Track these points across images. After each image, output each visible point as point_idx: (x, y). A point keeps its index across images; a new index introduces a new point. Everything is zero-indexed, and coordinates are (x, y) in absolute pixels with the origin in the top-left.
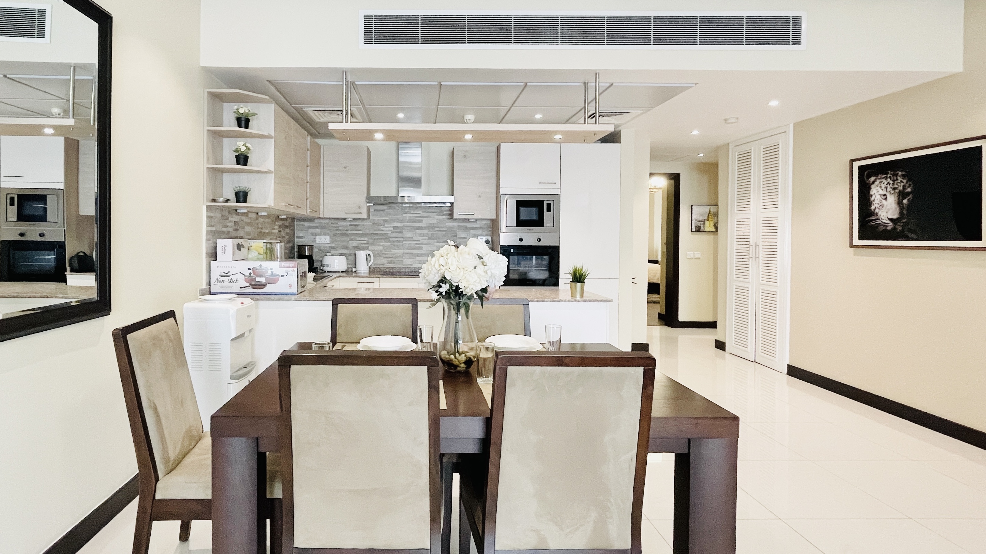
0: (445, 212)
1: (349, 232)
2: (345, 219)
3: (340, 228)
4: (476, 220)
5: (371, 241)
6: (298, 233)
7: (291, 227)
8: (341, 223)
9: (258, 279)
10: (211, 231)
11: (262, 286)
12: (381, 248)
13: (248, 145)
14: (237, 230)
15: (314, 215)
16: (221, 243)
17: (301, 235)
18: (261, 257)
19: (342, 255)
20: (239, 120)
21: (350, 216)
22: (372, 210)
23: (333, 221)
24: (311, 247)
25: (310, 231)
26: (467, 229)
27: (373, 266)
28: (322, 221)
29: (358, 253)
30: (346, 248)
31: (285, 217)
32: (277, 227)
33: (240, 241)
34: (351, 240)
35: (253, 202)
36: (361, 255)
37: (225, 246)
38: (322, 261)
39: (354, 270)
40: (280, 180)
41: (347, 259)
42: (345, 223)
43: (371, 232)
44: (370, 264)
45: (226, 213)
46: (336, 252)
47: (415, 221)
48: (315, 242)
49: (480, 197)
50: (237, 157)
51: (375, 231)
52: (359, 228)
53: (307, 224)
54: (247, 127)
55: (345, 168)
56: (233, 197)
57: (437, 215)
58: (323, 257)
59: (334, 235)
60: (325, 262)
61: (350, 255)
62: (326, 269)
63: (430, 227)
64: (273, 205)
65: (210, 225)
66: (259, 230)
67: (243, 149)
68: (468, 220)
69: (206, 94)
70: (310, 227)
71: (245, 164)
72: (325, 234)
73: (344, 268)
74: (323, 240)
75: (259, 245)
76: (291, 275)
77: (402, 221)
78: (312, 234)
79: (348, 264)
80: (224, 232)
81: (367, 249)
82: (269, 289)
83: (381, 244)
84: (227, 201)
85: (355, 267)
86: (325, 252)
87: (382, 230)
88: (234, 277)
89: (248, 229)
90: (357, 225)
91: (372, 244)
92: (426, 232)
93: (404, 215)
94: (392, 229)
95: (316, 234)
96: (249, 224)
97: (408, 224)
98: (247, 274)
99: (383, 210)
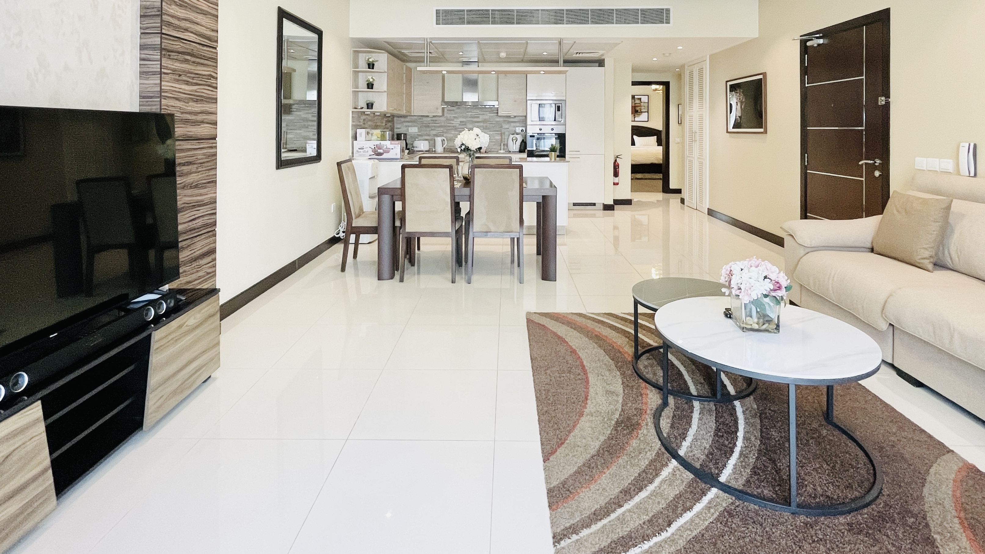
0: (494, 111)
1: (431, 125)
2: (428, 116)
3: (425, 122)
4: (515, 117)
5: (445, 131)
6: (396, 126)
7: (392, 121)
8: (425, 119)
9: (379, 151)
10: (354, 125)
11: (381, 154)
12: (452, 135)
13: (374, 78)
14: (364, 124)
15: (408, 114)
16: (359, 131)
17: (398, 126)
18: (379, 139)
19: (426, 140)
20: (369, 65)
21: (431, 115)
22: (445, 110)
23: (420, 117)
24: (405, 134)
25: (405, 124)
26: (509, 122)
27: (447, 147)
28: (413, 118)
29: (436, 138)
30: (429, 135)
31: (389, 115)
32: (384, 122)
33: (367, 130)
34: (432, 130)
35: (376, 108)
36: (439, 140)
37: (361, 133)
38: (412, 144)
39: (434, 150)
40: (389, 94)
41: (429, 143)
42: (429, 119)
43: (445, 125)
44: (444, 146)
45: (360, 114)
46: (421, 138)
47: (475, 117)
48: (408, 131)
49: (515, 101)
50: (368, 84)
51: (448, 123)
52: (437, 122)
53: (402, 119)
54: (373, 68)
55: (428, 83)
56: (365, 106)
57: (489, 113)
58: (413, 142)
59: (421, 127)
60: (415, 145)
61: (431, 140)
62: (416, 149)
63: (484, 121)
64: (386, 110)
65: (353, 122)
66: (375, 124)
67: (371, 80)
68: (510, 116)
69: (352, 51)
70: (404, 122)
71: (372, 88)
72: (415, 126)
73: (427, 149)
74: (413, 130)
75: (377, 132)
76: (397, 148)
77: (466, 117)
78: (406, 126)
79: (430, 146)
80: (359, 125)
81: (443, 136)
82: (385, 156)
83: (452, 132)
84: (362, 108)
85: (435, 148)
86: (415, 137)
87: (453, 124)
88: (366, 150)
89: (370, 123)
90: (436, 120)
91: (446, 133)
92: (482, 124)
93: (467, 113)
94: (459, 122)
95: (409, 126)
96: (370, 120)
97: (470, 119)
98: (373, 148)
99: (453, 110)
